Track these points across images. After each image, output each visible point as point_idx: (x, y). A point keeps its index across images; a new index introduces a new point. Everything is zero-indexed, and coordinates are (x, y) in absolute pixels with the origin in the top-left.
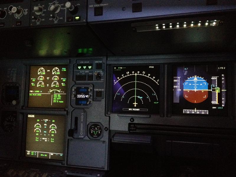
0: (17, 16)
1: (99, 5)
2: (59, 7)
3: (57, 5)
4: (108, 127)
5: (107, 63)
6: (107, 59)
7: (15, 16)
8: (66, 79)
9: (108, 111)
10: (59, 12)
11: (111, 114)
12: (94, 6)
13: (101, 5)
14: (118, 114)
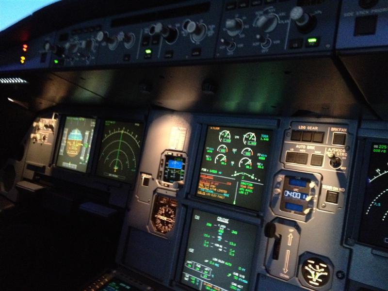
0: (196, 40)
1: (367, 12)
2: (276, 19)
3: (271, 15)
4: (345, 272)
5: (359, 135)
6: (359, 127)
7: (193, 39)
8: (266, 156)
9: (350, 237)
10: (274, 30)
11: (356, 245)
12: (355, 14)
13: (372, 11)
14: (373, 248)
